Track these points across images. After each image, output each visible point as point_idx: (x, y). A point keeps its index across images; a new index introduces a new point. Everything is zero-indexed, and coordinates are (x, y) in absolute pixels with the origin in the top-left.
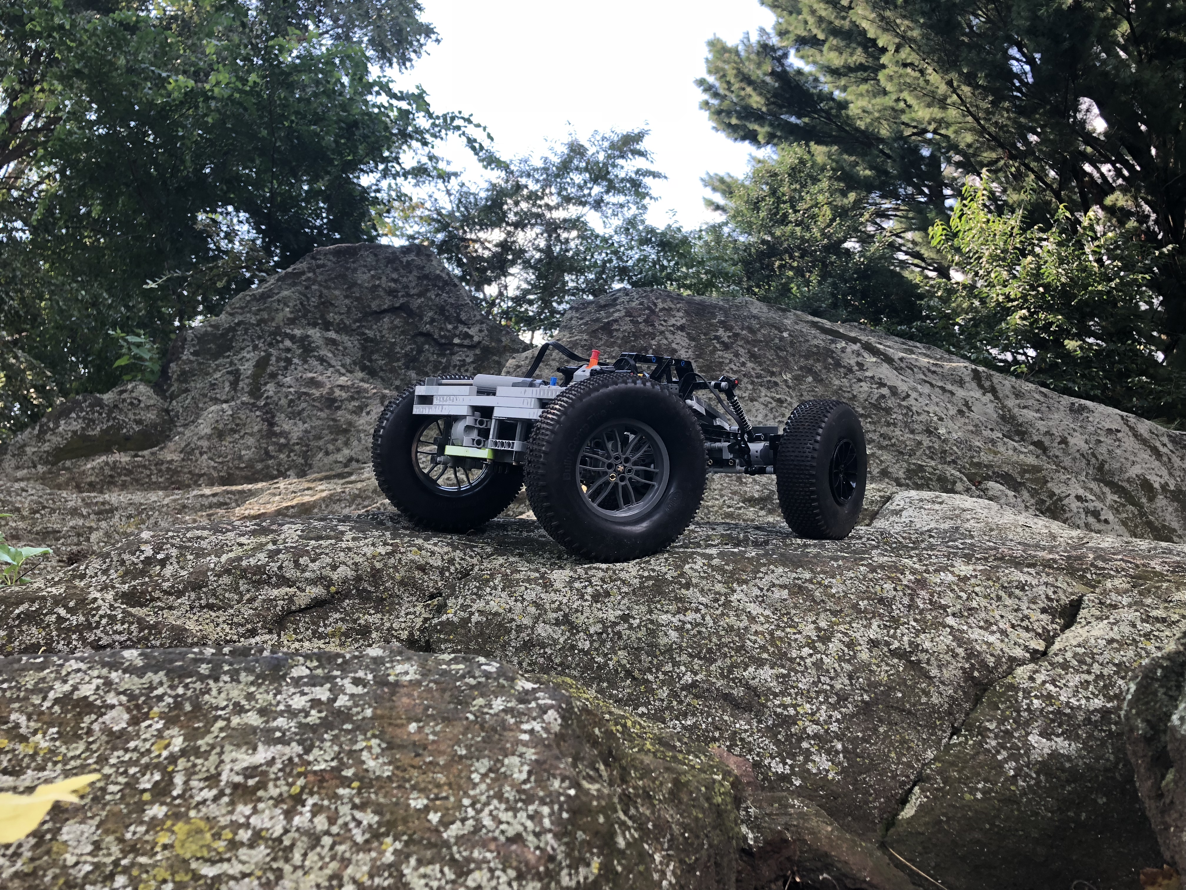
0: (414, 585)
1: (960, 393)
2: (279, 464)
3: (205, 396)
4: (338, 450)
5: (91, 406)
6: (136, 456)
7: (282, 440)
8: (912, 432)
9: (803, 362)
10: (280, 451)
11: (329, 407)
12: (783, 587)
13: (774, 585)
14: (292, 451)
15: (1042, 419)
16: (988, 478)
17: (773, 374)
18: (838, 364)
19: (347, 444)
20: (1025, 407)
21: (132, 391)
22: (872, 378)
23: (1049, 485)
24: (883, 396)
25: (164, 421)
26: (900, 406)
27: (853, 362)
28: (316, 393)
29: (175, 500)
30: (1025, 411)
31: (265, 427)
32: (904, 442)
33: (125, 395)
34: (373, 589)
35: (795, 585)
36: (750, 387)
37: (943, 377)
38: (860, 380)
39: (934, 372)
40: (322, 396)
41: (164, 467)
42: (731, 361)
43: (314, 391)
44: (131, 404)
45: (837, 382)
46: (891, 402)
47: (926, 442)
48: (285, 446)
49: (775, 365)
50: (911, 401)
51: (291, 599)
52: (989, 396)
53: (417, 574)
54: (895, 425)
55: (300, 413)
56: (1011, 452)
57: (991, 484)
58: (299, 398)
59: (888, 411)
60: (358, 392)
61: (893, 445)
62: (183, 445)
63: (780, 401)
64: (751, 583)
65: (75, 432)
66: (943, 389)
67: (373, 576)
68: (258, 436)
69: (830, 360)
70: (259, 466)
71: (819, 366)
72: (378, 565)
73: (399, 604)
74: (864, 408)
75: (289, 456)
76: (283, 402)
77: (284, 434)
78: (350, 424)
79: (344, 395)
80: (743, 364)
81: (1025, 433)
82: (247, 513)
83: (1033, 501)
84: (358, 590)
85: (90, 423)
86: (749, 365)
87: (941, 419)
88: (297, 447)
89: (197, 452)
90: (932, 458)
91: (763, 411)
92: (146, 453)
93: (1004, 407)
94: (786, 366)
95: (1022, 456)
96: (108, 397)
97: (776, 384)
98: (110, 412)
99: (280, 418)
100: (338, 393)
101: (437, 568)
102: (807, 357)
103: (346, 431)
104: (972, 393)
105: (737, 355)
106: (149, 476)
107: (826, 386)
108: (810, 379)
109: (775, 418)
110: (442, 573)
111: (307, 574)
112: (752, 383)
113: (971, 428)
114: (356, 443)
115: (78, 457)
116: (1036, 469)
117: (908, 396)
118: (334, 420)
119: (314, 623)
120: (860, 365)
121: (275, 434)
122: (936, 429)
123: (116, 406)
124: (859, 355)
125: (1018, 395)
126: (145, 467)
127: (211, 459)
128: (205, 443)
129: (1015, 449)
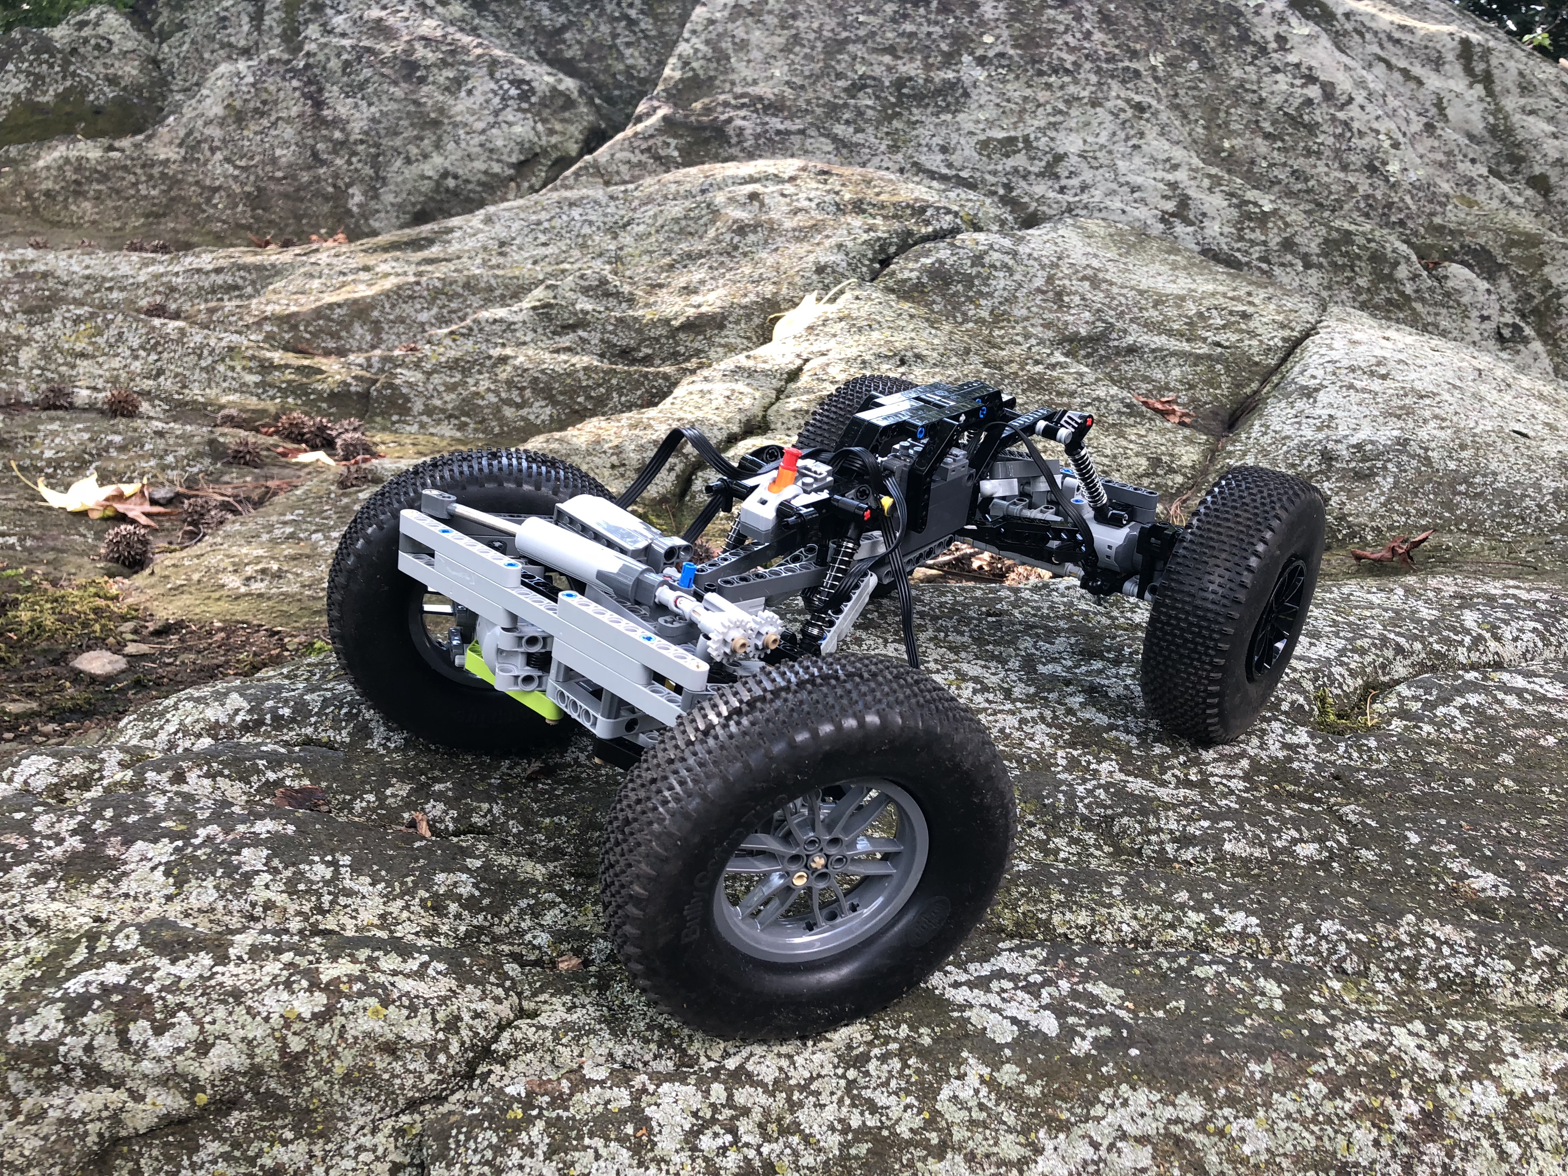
0: (374, 1080)
1: (1433, 82)
2: (336, 176)
3: (211, 38)
4: (426, 156)
5: (35, 50)
6: (111, 148)
7: (337, 135)
8: (1345, 168)
9: (1186, 32)
10: (335, 152)
11: (408, 78)
12: (1142, 1140)
13: (1124, 1136)
14: (354, 154)
15: (1555, 136)
16: (1449, 256)
17: (1134, 55)
18: (1244, 38)
19: (438, 146)
20: (1532, 112)
21: (97, 24)
22: (1298, 66)
23: (1546, 270)
24: (1309, 102)
25: (153, 84)
26: (1334, 119)
27: (1269, 34)
28: (387, 49)
29: (157, 277)
30: (1531, 119)
31: (308, 110)
32: (1328, 186)
33: (86, 32)
34: (287, 1092)
35: (1168, 1135)
36: (1094, 79)
37: (1411, 51)
38: (1276, 70)
39: (1398, 42)
40: (395, 56)
41: (156, 171)
42: (1068, 28)
43: (381, 46)
44: (98, 47)
45: (1237, 73)
46: (1319, 115)
47: (1364, 187)
48: (343, 143)
49: (1139, 38)
50: (1353, 111)
51: (116, 1118)
52: (1479, 89)
53: (380, 1062)
54: (1319, 154)
55: (362, 86)
56: (1495, 204)
57: (1455, 269)
58: (359, 59)
59: (1312, 129)
60: (453, 53)
61: (1308, 191)
62: (182, 133)
63: (1140, 108)
64: (1077, 1131)
65: (17, 96)
66: (1405, 73)
67: (287, 1066)
68: (299, 125)
69: (1233, 31)
70: (305, 177)
71: (1212, 40)
72: (296, 1045)
73: (344, 1119)
74: (1274, 123)
75: (349, 163)
76: (334, 64)
77: (337, 123)
78: (441, 111)
79: (432, 57)
80: (1088, 35)
81: (1523, 159)
82: (269, 309)
83: (1514, 296)
84: (256, 1093)
85: (38, 81)
86: (1098, 36)
87: (1396, 145)
88: (361, 148)
89: (205, 146)
90: (1367, 215)
91: (1110, 125)
92: (125, 143)
93: (1499, 109)
94: (1158, 41)
95: (1513, 214)
96: (60, 34)
97: (1137, 74)
98: (66, 63)
99: (332, 92)
100: (421, 52)
101: (421, 1045)
102: (1194, 23)
103: (436, 124)
104: (1452, 84)
105: (1079, 17)
106: (135, 185)
107: (1218, 79)
108: (1194, 65)
109: (1127, 139)
110: (431, 1056)
111: (146, 1066)
112: (1099, 71)
113: (1441, 157)
114: (451, 146)
115: (25, 140)
116: (1532, 240)
117: (1351, 100)
118: (416, 103)
119: (169, 1159)
120: (1281, 39)
121: (324, 122)
122: (1385, 163)
123: (74, 51)
124: (1282, 20)
125: (1526, 88)
126: (125, 168)
127: (228, 160)
128: (215, 132)
129: (1503, 198)
